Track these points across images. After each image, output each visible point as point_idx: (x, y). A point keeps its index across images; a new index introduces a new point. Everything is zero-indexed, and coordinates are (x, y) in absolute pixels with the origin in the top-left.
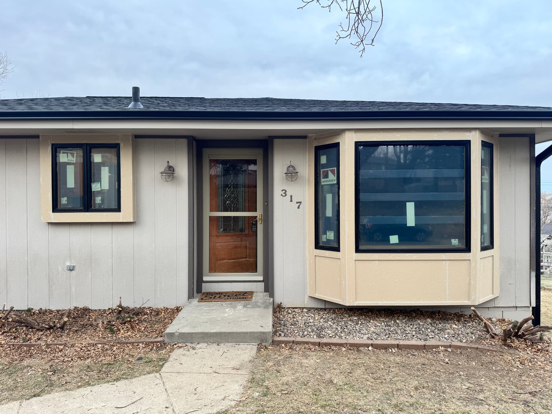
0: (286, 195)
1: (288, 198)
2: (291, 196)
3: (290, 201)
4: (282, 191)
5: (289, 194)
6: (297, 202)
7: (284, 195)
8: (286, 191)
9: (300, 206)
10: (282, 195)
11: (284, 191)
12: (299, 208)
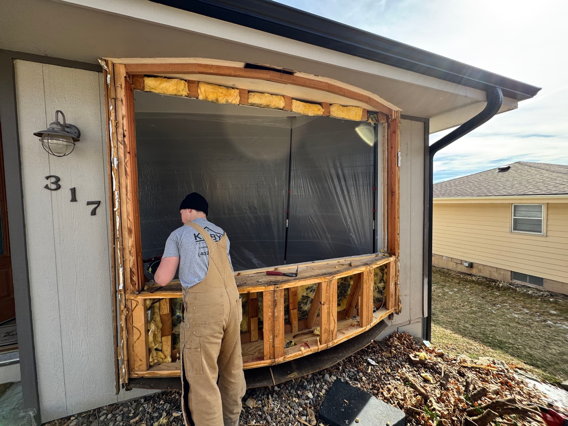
0: (59, 187)
1: (65, 193)
2: (73, 191)
3: (71, 201)
4: (47, 178)
5: (66, 185)
6: (88, 202)
7: (54, 187)
8: (58, 179)
9: (98, 211)
10: (47, 187)
11: (53, 180)
12: (94, 213)
